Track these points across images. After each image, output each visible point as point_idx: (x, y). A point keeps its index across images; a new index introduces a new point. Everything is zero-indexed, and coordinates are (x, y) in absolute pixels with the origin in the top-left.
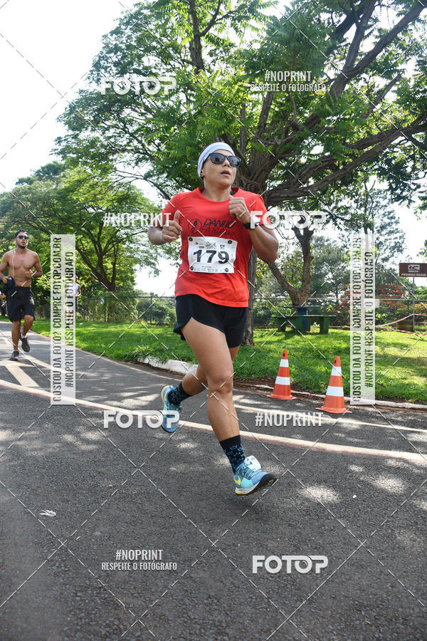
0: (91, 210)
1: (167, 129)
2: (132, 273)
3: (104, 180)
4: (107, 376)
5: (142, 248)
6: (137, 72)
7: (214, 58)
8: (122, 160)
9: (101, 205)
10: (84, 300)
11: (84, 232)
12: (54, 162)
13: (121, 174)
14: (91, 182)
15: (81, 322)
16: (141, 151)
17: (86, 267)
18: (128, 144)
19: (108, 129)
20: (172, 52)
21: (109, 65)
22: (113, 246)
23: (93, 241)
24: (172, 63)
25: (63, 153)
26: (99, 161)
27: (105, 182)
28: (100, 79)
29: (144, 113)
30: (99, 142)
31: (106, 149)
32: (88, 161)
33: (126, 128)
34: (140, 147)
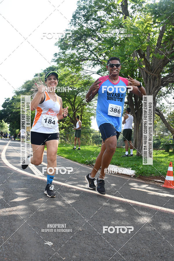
0: (70, 89)
1: (109, 48)
2: (90, 121)
3: (77, 74)
6: (94, 19)
7: (134, 10)
8: (86, 64)
9: (75, 87)
10: (66, 134)
11: (67, 100)
12: (53, 66)
13: (86, 71)
14: (71, 75)
15: (64, 144)
16: (96, 60)
18: (89, 56)
19: (80, 49)
20: (112, 8)
21: (80, 16)
22: (81, 107)
23: (71, 104)
24: (112, 14)
25: (58, 61)
26: (75, 65)
28: (76, 24)
29: (97, 40)
30: (75, 55)
31: (78, 59)
32: (70, 65)
33: (89, 48)
34: (96, 58)
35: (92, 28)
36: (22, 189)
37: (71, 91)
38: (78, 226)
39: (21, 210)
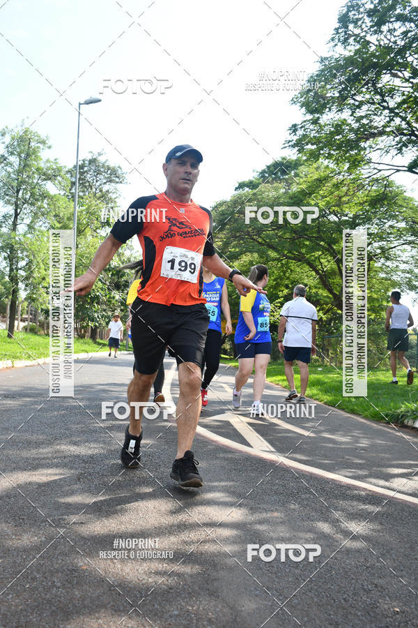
0: (333, 218)
3: (351, 177)
4: (364, 443)
5: (403, 266)
6: (402, 18)
8: (378, 147)
9: (347, 211)
11: (323, 247)
12: (284, 159)
13: (376, 166)
14: (335, 181)
15: (319, 366)
16: (405, 131)
17: (325, 293)
18: (388, 124)
19: (359, 107)
21: (360, 16)
25: (299, 144)
26: (347, 152)
27: (354, 179)
28: (347, 39)
29: (410, 78)
30: (347, 125)
31: (356, 134)
32: (332, 152)
33: (385, 101)
34: (404, 125)
35: (395, 42)
36: (224, 484)
37: (335, 222)
38: (387, 598)
39: (226, 540)
